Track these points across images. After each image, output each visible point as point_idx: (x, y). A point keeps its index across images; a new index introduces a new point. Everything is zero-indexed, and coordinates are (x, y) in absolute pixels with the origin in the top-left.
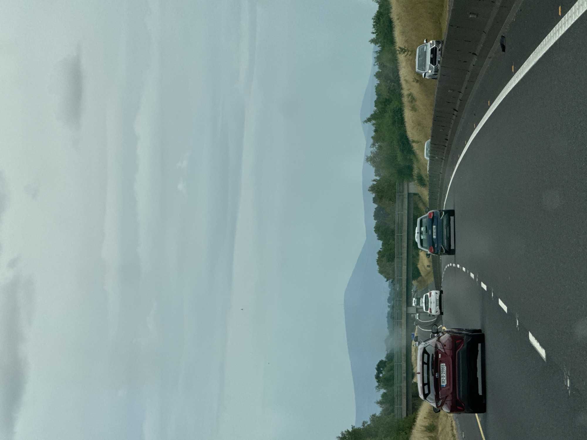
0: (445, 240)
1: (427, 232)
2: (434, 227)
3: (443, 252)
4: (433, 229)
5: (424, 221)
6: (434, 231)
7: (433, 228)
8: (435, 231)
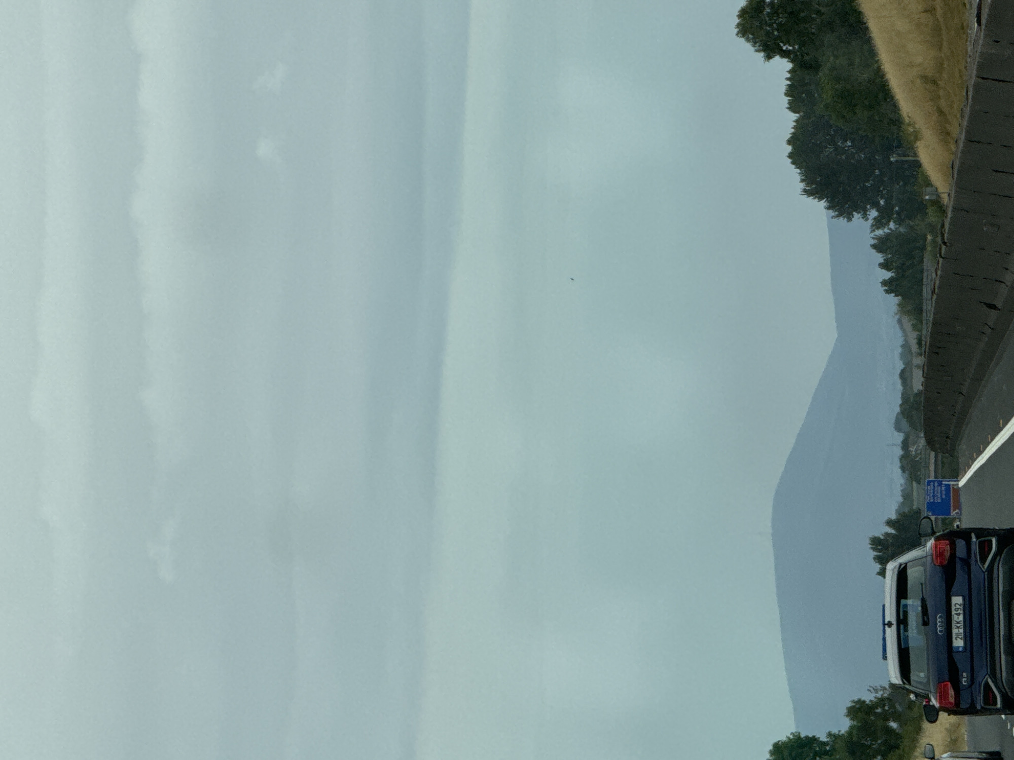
0: (1003, 657)
1: (925, 623)
2: (957, 601)
3: (996, 704)
4: (954, 612)
5: (913, 574)
6: (958, 618)
7: (953, 608)
8: (961, 618)
